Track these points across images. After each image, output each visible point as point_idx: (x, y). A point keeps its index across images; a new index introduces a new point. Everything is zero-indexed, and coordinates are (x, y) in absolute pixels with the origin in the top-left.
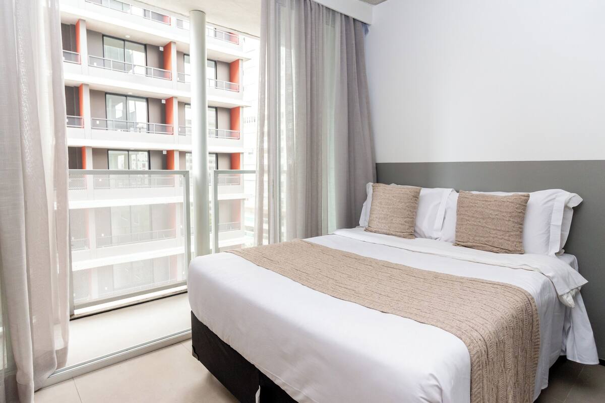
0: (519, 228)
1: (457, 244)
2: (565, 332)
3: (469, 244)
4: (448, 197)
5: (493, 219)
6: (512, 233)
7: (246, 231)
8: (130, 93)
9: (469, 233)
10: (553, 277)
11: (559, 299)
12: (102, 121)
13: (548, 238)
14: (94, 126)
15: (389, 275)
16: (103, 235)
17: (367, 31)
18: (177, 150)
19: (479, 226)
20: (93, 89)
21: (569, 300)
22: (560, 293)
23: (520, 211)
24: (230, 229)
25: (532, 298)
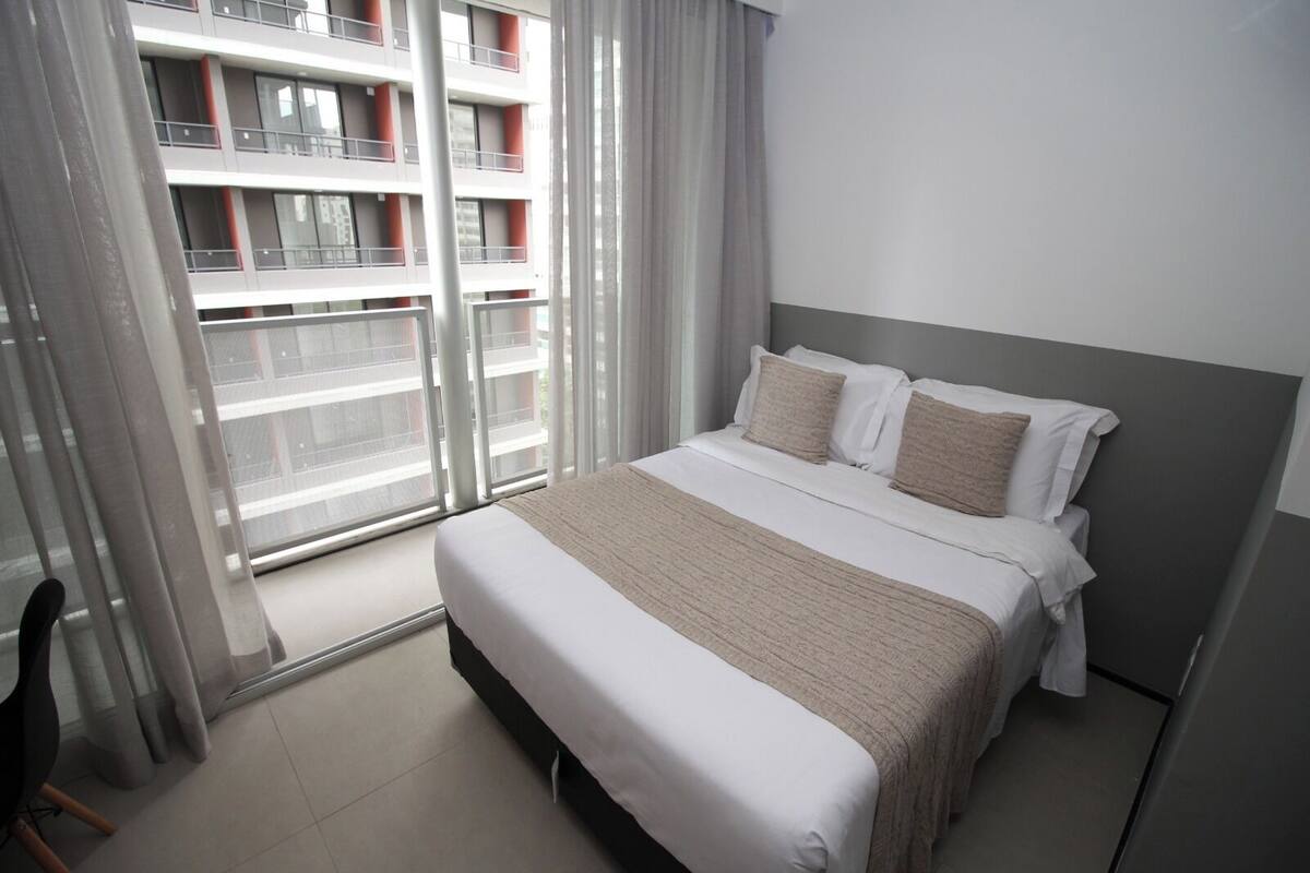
0: (1004, 474)
1: (894, 487)
2: (1045, 648)
3: (915, 490)
4: (892, 395)
5: (962, 455)
6: (990, 483)
7: (540, 340)
8: (303, 74)
9: (919, 472)
10: (1041, 579)
11: (1044, 612)
12: (254, 135)
13: (1049, 490)
14: (240, 145)
15: (772, 573)
16: (284, 354)
17: (770, 28)
18: (405, 194)
19: (936, 463)
20: (228, 64)
21: (1059, 614)
22: (1047, 603)
23: (1010, 445)
24: (511, 343)
25: (999, 633)
